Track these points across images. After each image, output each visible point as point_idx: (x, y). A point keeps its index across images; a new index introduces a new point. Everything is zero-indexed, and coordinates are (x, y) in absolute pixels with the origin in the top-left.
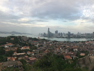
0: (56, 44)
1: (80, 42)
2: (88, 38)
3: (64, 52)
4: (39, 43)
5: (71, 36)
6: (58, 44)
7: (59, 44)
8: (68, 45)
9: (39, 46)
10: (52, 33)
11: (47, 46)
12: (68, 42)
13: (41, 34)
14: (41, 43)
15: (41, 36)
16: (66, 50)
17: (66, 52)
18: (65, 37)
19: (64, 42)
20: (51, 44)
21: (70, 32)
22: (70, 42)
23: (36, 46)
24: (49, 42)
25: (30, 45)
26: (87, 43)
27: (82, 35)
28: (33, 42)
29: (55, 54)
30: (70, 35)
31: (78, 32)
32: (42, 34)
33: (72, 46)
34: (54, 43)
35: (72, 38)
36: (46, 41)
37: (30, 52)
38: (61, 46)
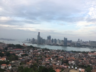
0: (46, 53)
1: (80, 52)
2: (94, 47)
3: (55, 64)
4: (23, 51)
5: (68, 44)
6: (48, 53)
7: (51, 53)
8: (62, 55)
9: (22, 56)
10: (43, 39)
11: (34, 55)
12: (63, 51)
13: (28, 40)
14: (26, 51)
15: (29, 43)
16: (58, 61)
17: (58, 64)
18: (60, 44)
19: (57, 51)
20: (39, 53)
21: (67, 39)
22: (66, 51)
23: (18, 55)
24: (38, 50)
25: (8, 55)
26: (90, 55)
27: (85, 43)
28: (15, 49)
29: (43, 65)
30: (66, 43)
31: (79, 39)
32: (30, 40)
33: (68, 57)
34: (43, 51)
35: (69, 46)
36: (34, 48)
37: (5, 65)
38: (52, 55)
